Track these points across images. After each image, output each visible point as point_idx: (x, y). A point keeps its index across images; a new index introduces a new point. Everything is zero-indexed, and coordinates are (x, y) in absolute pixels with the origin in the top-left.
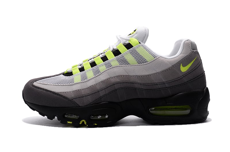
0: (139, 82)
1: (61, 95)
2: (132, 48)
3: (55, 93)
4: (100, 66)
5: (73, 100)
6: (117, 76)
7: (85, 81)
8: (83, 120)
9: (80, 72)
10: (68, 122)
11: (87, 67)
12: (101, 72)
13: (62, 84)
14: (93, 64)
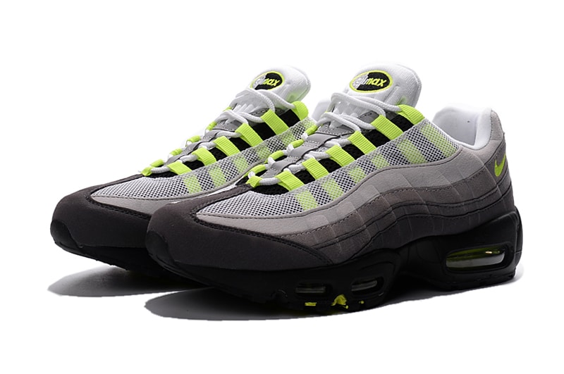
0: (435, 201)
1: (288, 241)
2: (412, 128)
3: (273, 237)
4: (349, 168)
5: (321, 250)
6: (392, 191)
7: (327, 203)
8: (340, 294)
9: (305, 183)
10: (307, 304)
11: (318, 171)
12: (358, 182)
13: (275, 215)
14: (327, 163)
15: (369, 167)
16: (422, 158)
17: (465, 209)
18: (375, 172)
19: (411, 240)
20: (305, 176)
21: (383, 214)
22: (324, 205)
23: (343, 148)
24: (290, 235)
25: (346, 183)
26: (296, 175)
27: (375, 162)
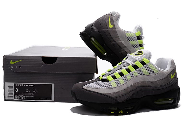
0: (151, 85)
1: (107, 96)
2: (146, 65)
3: (103, 94)
4: (127, 76)
5: (116, 98)
6: (139, 82)
7: (119, 85)
8: (121, 110)
9: (114, 79)
10: (112, 113)
11: (118, 76)
12: (129, 79)
13: (104, 88)
14: (121, 74)
15: (132, 75)
16: (148, 73)
17: (161, 88)
18: (134, 77)
19: (143, 96)
20: (114, 77)
21: (135, 89)
22: (118, 86)
23: (126, 70)
24: (108, 94)
25: (125, 80)
26: (112, 77)
27: (134, 74)
